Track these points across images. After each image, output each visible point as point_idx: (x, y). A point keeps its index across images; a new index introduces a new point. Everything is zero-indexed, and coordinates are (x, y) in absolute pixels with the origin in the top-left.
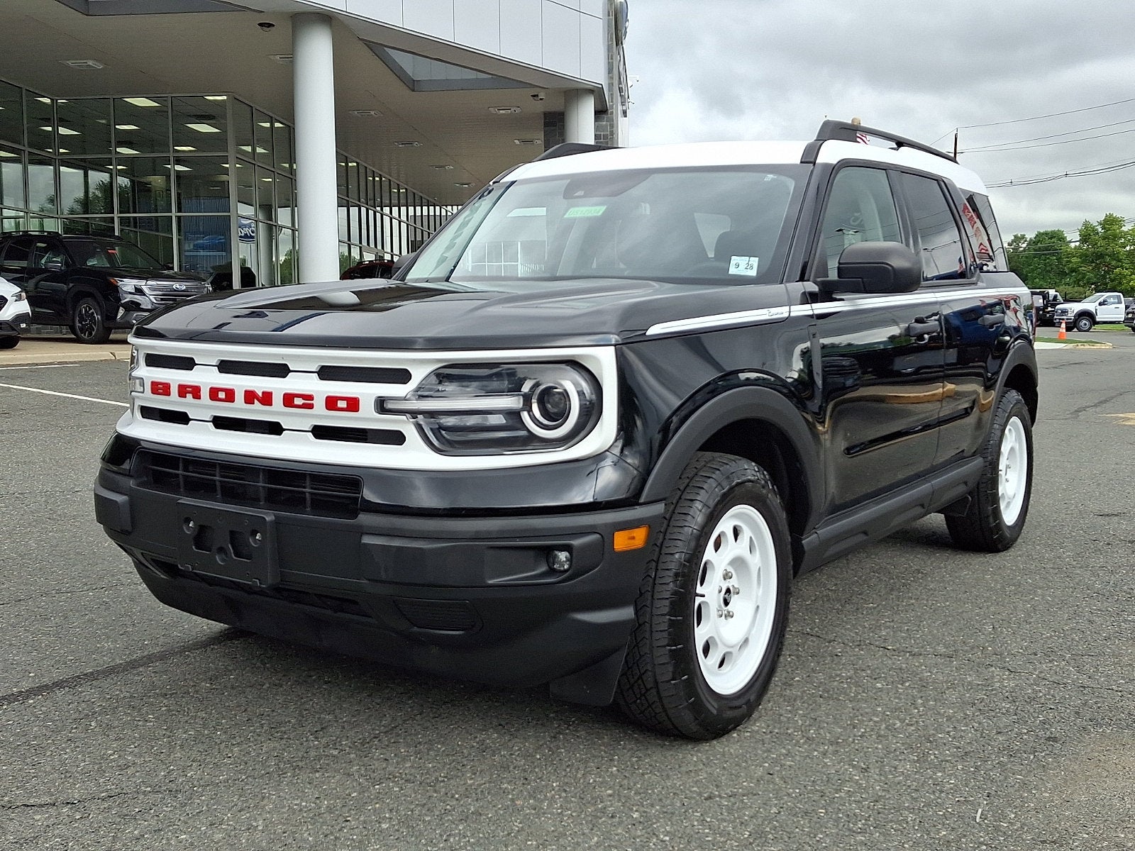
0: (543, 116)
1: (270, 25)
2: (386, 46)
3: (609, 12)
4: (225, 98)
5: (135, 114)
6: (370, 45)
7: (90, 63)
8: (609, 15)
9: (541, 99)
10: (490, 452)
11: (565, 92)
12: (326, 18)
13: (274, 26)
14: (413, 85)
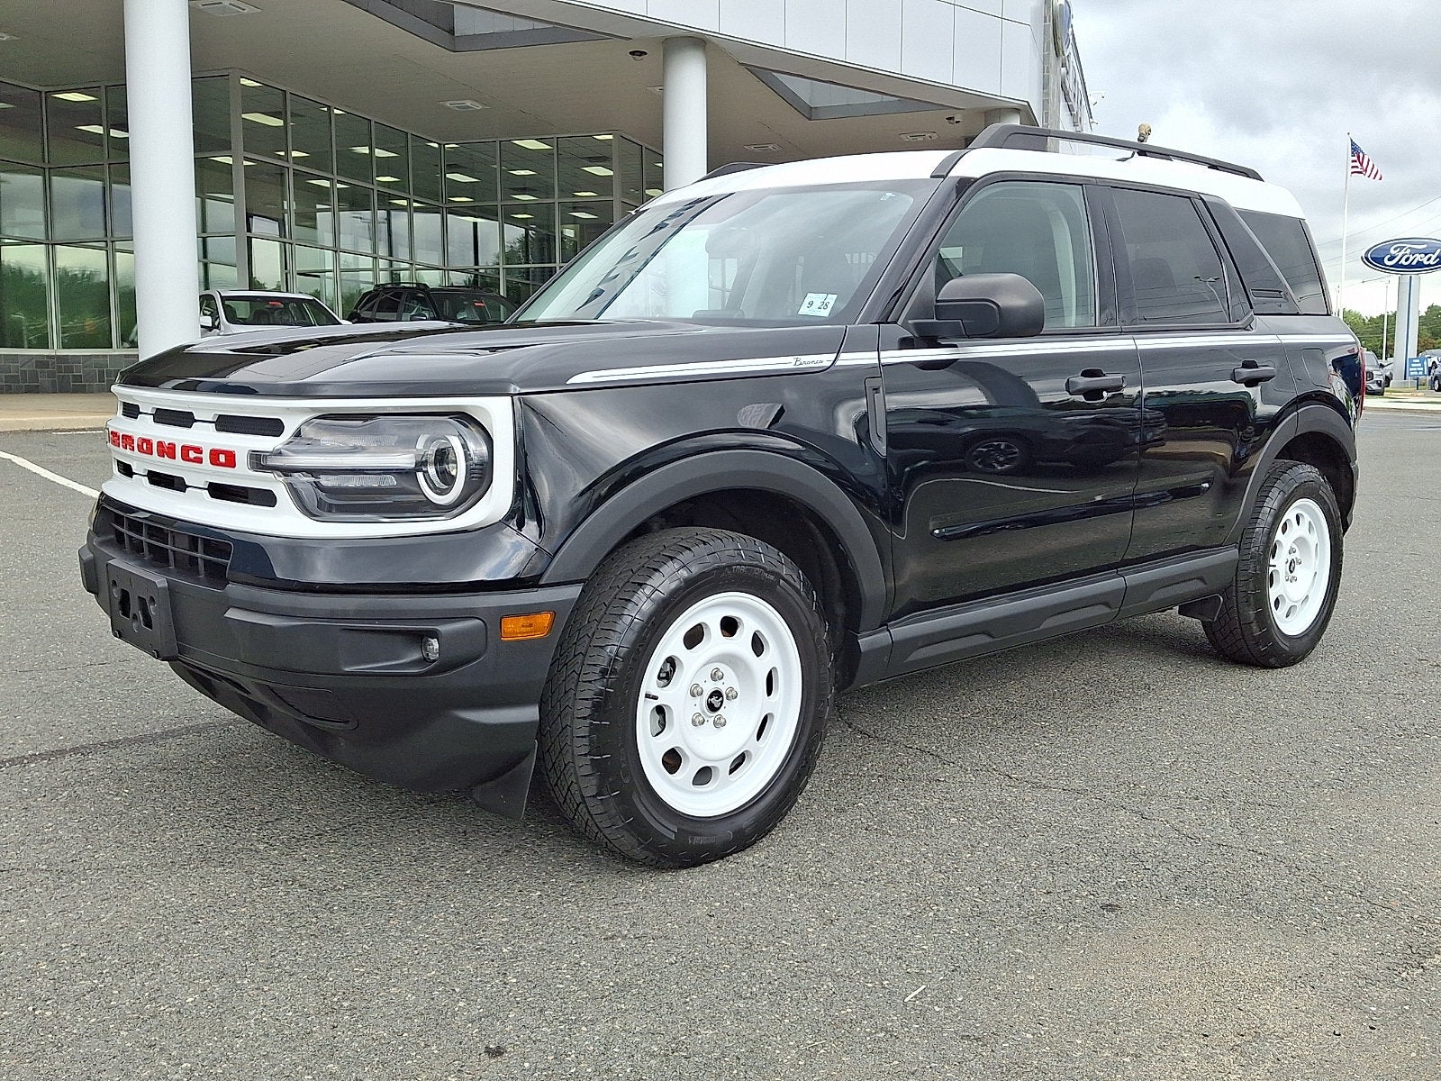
0: (963, 141)
1: (643, 53)
2: (774, 71)
3: (1045, 17)
4: (611, 137)
5: (527, 158)
6: (751, 69)
7: (468, 103)
8: (1045, 22)
9: (957, 122)
10: (365, 518)
11: (985, 112)
12: (698, 41)
13: (646, 54)
14: (809, 113)
